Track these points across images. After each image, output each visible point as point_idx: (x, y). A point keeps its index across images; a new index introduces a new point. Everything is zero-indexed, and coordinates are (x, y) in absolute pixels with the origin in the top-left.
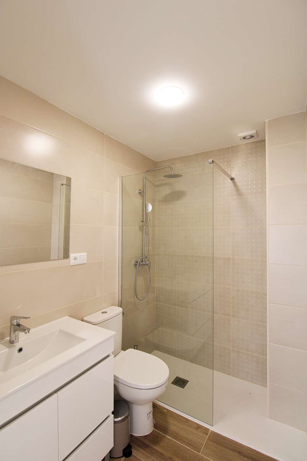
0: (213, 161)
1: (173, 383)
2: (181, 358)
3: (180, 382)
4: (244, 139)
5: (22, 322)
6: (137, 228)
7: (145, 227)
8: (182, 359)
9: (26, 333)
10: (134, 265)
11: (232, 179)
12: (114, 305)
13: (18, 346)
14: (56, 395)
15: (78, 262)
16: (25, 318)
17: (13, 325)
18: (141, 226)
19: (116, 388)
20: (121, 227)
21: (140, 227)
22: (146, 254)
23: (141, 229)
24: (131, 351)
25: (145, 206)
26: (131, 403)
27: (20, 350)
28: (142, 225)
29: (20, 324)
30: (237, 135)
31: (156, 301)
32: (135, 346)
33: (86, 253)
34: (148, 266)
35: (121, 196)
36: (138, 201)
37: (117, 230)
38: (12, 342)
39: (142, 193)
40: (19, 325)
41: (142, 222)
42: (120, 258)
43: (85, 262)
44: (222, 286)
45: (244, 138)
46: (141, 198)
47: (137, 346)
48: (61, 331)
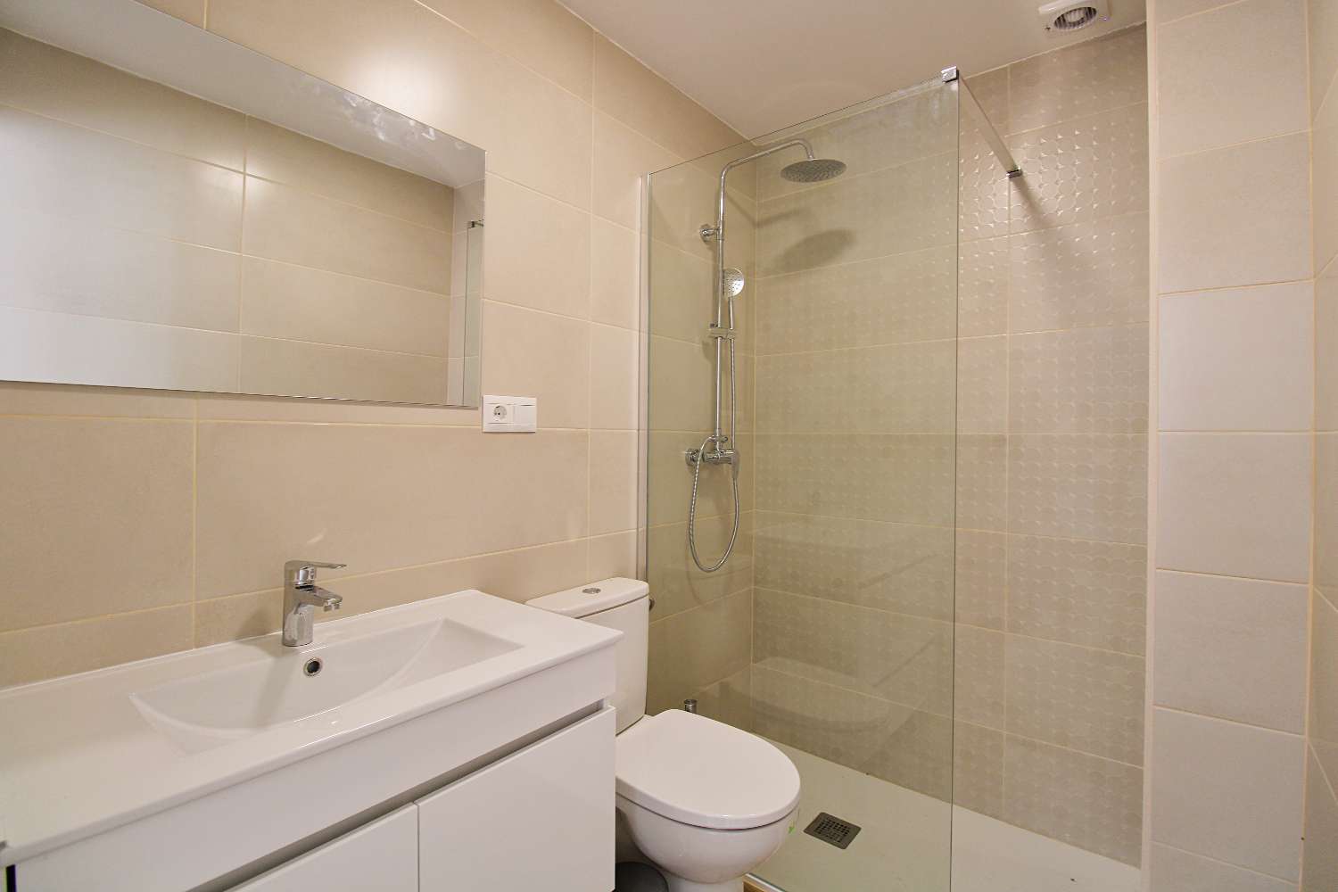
0: (958, 72)
1: (808, 831)
2: (832, 761)
3: (833, 830)
4: (1061, 26)
5: (322, 580)
6: (698, 346)
7: (721, 343)
8: (839, 763)
9: (327, 609)
10: (686, 459)
11: (1015, 174)
12: (622, 573)
13: (307, 653)
14: (411, 809)
15: (510, 422)
16: (331, 566)
17: (291, 584)
18: (710, 341)
19: (622, 819)
20: (645, 336)
21: (705, 345)
22: (723, 428)
23: (709, 350)
24: (675, 718)
25: (720, 279)
26: (673, 874)
27: (314, 667)
28: (710, 337)
29: (316, 584)
30: (1038, 12)
31: (756, 583)
32: (687, 702)
33: (535, 399)
34: (730, 466)
35: (645, 237)
36: (698, 261)
37: (633, 343)
38: (288, 644)
39: (710, 237)
40: (308, 587)
41: (712, 325)
42: (644, 433)
43: (531, 424)
44: (977, 530)
45: (1061, 21)
46: (710, 254)
47: (694, 702)
48: (449, 625)
